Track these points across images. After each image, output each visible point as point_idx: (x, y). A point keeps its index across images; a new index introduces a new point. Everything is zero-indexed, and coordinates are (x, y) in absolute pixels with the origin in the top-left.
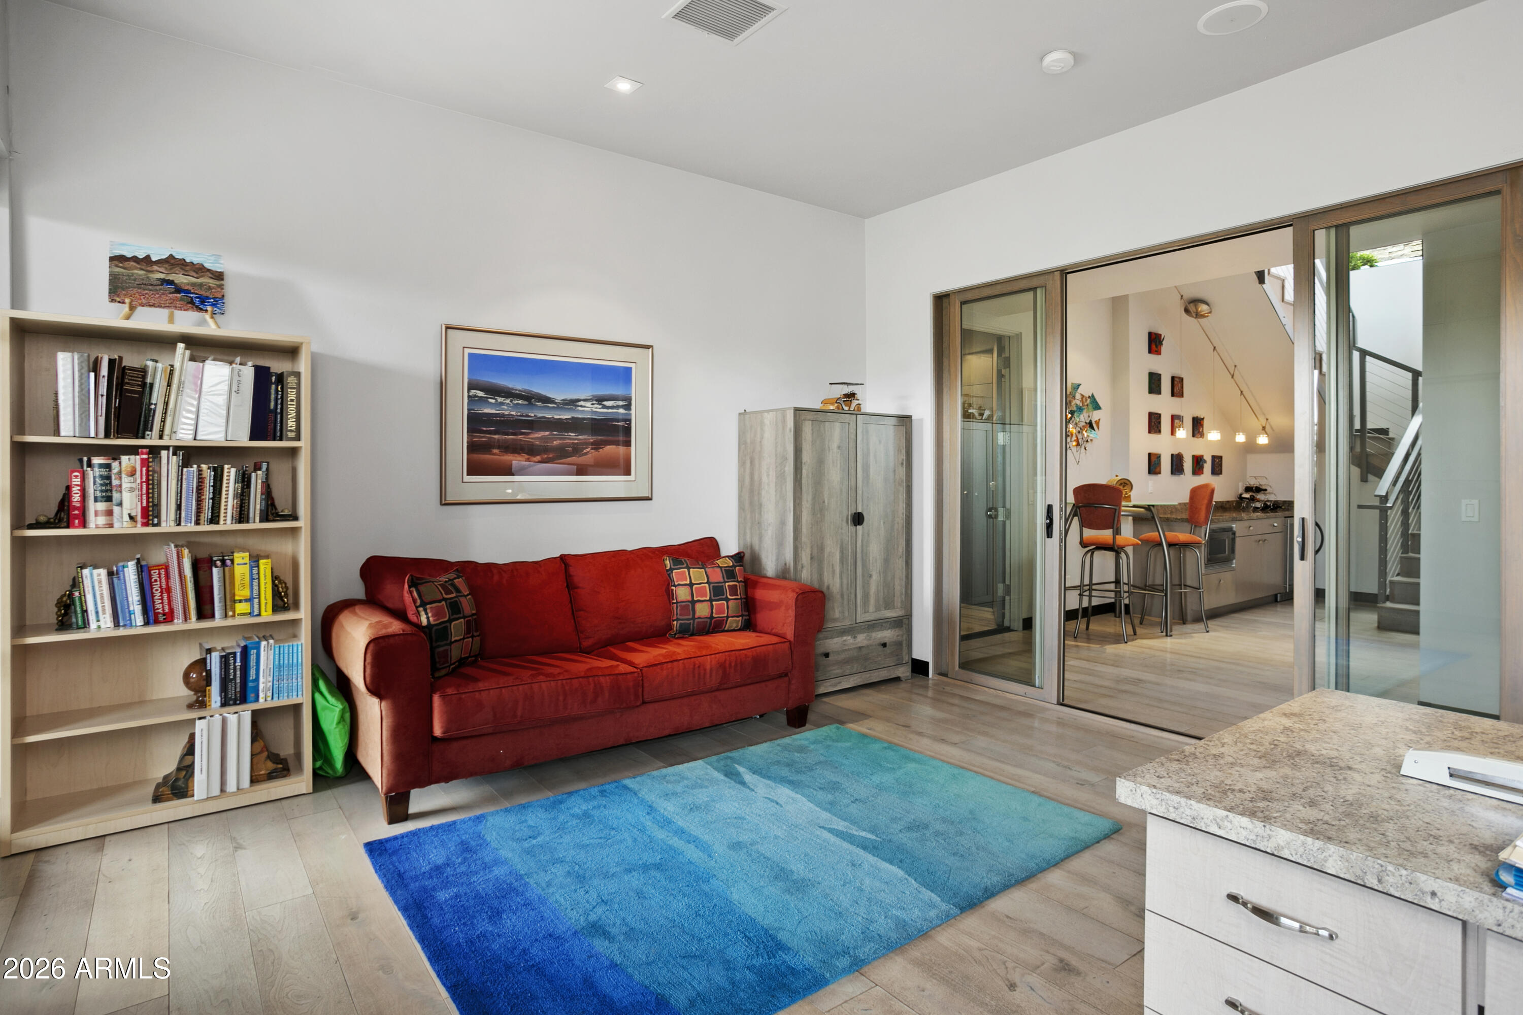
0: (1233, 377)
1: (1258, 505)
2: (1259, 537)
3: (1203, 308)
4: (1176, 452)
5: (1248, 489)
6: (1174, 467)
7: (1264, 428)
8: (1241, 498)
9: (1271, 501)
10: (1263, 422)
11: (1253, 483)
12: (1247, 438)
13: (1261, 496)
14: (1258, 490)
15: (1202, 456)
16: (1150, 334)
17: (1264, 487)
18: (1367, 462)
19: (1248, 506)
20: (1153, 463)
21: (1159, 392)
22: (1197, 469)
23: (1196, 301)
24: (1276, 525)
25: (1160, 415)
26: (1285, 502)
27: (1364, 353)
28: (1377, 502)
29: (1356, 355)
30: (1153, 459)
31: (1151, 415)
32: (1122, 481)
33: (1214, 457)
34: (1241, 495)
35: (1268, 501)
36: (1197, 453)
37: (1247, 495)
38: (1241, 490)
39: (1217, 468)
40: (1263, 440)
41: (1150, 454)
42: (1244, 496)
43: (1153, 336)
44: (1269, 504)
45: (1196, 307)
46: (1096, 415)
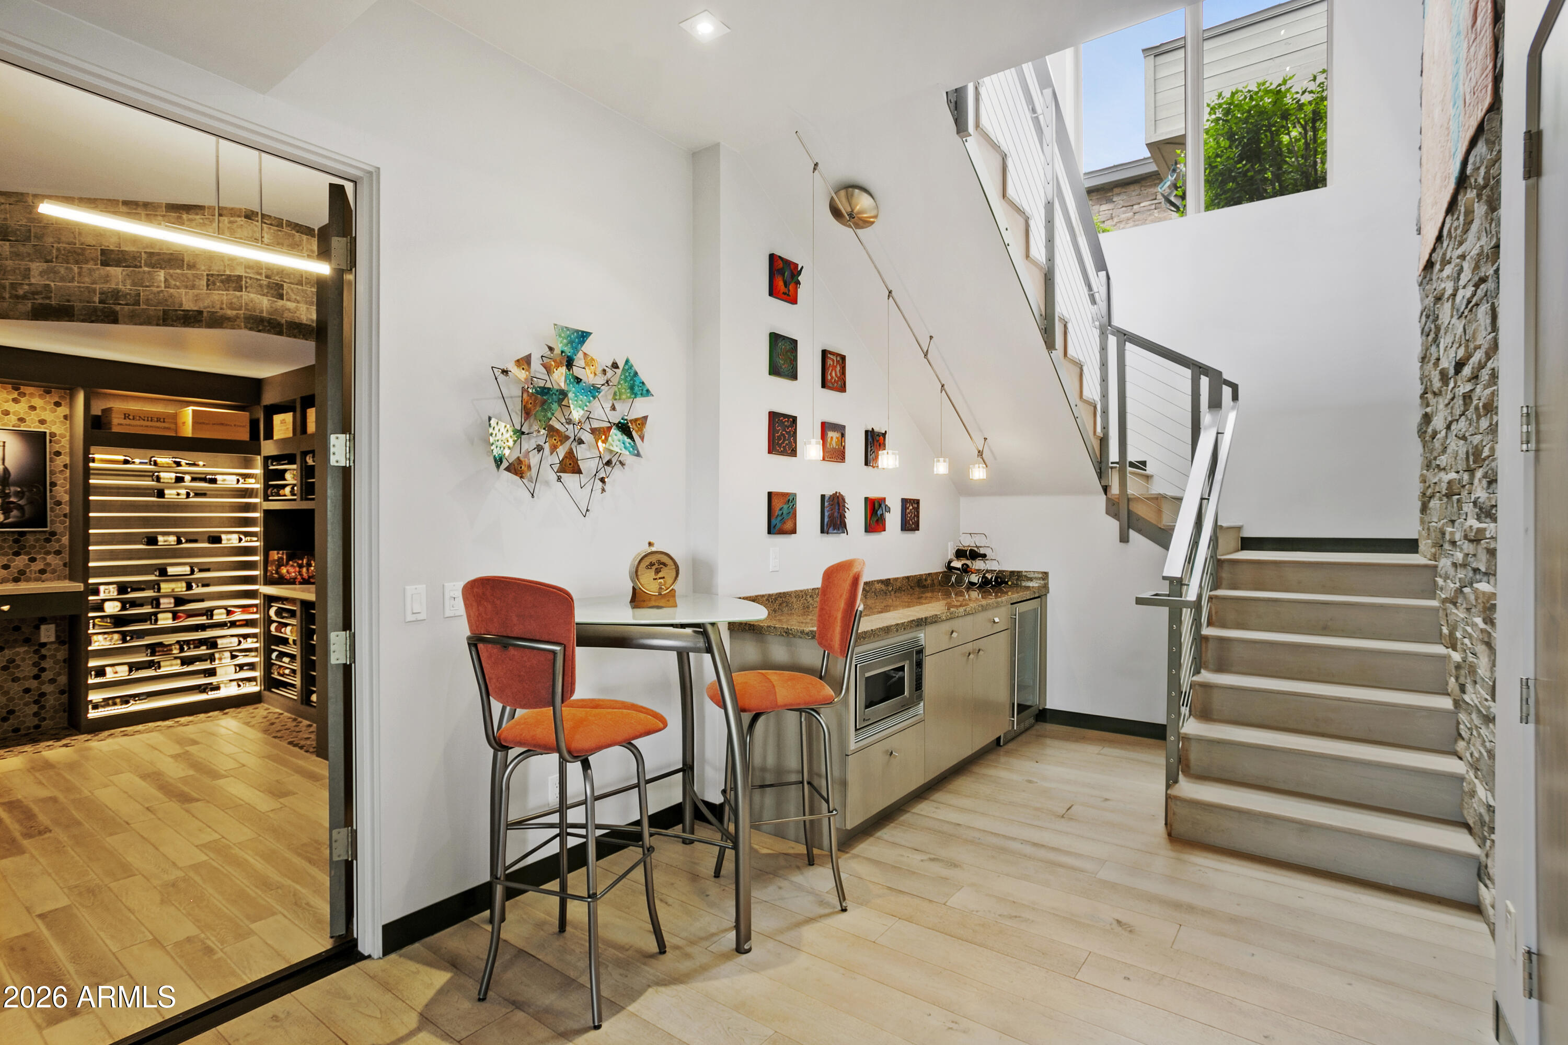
0: (926, 355)
1: (974, 578)
2: (970, 647)
3: (863, 202)
4: (829, 492)
5: (960, 554)
6: (826, 520)
7: (980, 453)
8: (949, 568)
9: (992, 571)
10: (980, 445)
11: (967, 542)
12: (951, 467)
13: (978, 564)
14: (974, 555)
15: (884, 499)
16: (773, 258)
17: (982, 551)
18: (1129, 511)
19: (959, 581)
20: (777, 512)
21: (793, 375)
22: (873, 524)
23: (850, 188)
24: (997, 620)
25: (794, 420)
26: (1012, 573)
27: (1125, 337)
28: (1164, 589)
29: (1112, 341)
30: (777, 504)
31: (774, 417)
32: (653, 559)
33: (905, 502)
34: (950, 562)
35: (988, 571)
36: (873, 495)
37: (957, 564)
38: (951, 554)
39: (910, 522)
40: (978, 473)
41: (770, 494)
42: (954, 564)
43: (780, 265)
44: (989, 576)
45: (849, 198)
46: (639, 408)
